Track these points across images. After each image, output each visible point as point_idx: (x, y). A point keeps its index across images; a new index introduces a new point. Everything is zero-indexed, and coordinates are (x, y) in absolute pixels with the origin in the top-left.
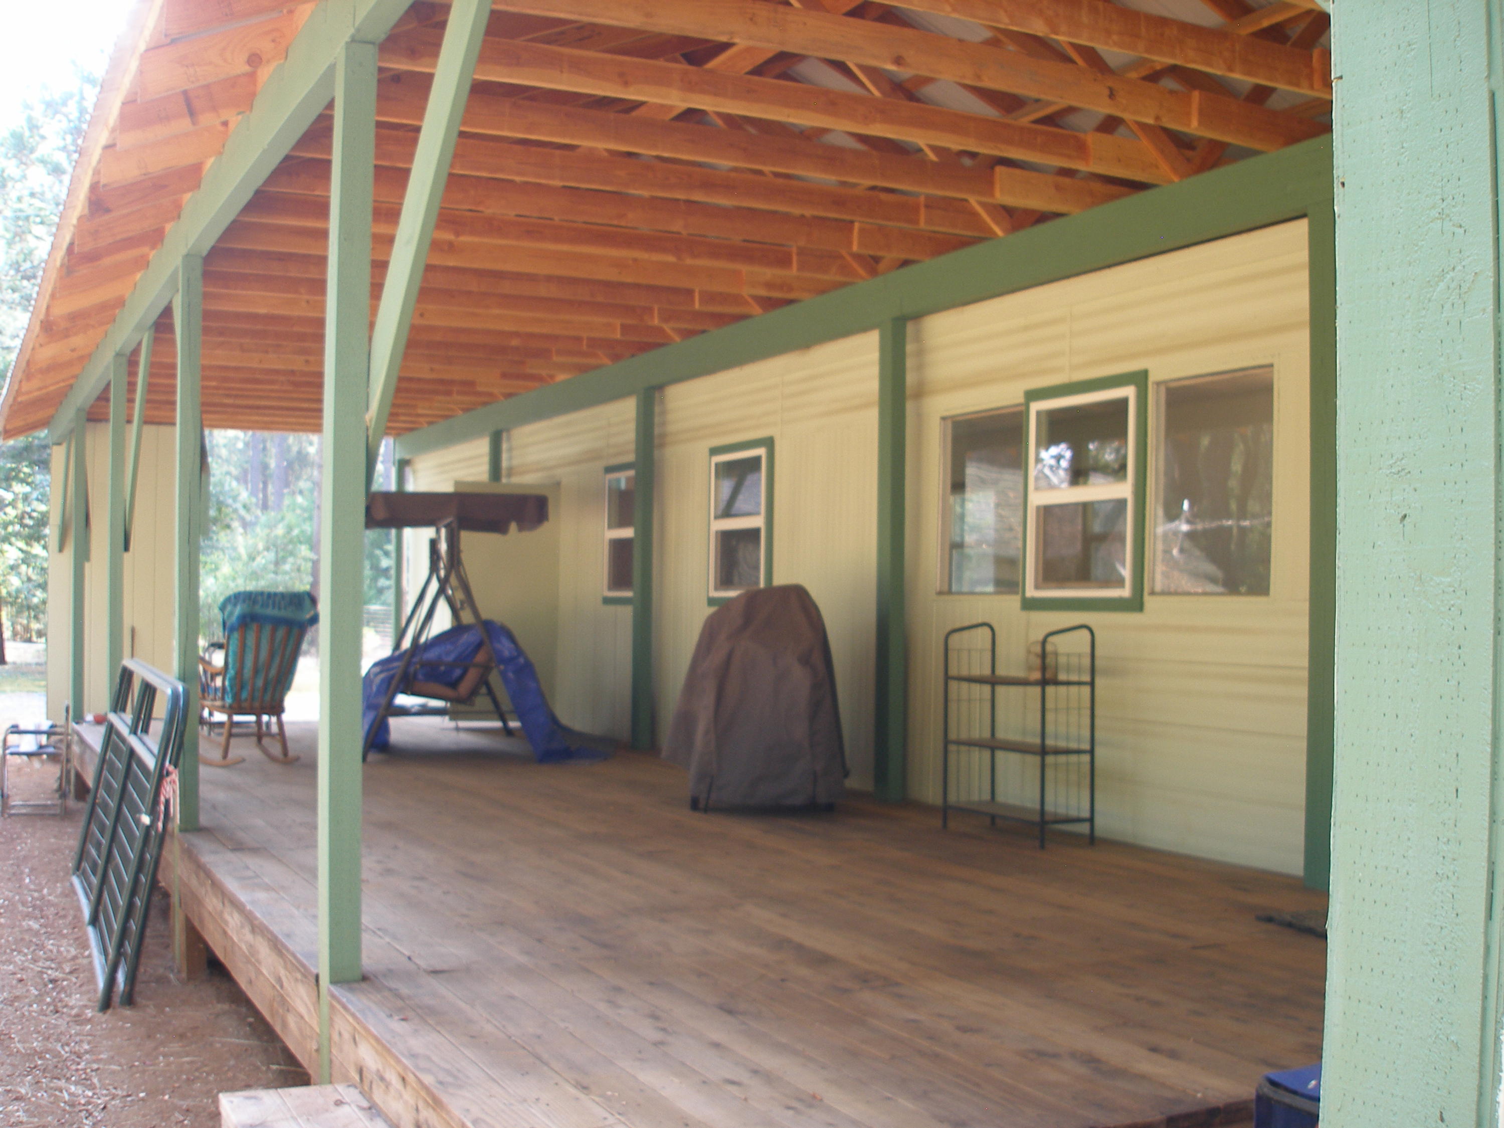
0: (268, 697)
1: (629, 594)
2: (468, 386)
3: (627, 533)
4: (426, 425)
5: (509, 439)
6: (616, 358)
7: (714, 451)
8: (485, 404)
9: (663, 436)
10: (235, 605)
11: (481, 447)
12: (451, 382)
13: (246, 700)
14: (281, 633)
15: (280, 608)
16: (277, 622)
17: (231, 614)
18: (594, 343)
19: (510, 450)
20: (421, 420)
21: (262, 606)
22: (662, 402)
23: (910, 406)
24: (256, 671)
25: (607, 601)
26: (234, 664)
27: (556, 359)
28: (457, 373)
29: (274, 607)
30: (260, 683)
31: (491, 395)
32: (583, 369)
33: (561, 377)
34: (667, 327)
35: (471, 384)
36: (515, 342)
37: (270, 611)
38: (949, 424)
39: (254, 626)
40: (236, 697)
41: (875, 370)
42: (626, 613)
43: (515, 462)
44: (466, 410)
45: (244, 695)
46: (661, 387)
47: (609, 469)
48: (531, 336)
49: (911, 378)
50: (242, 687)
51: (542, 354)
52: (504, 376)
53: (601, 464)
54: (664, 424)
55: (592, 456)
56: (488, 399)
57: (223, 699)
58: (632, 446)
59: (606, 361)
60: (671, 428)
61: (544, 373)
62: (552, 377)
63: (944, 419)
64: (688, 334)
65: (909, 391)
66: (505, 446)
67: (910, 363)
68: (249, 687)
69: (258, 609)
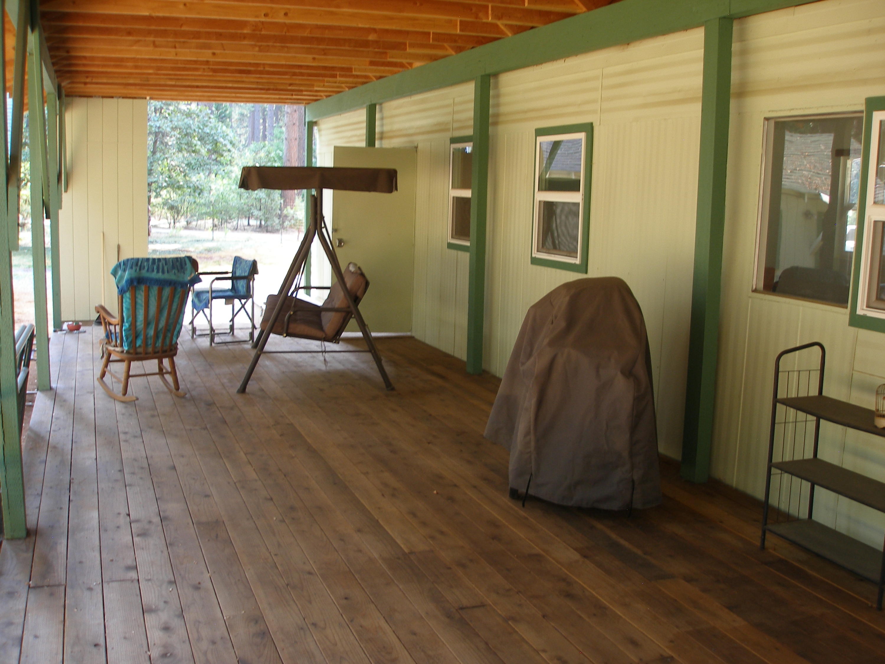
0: (159, 344)
1: (468, 244)
2: (347, 71)
3: (467, 193)
4: (325, 97)
5: (381, 111)
6: (459, 50)
7: (540, 132)
8: (364, 83)
9: (497, 115)
10: (125, 270)
11: (361, 115)
12: (333, 68)
13: (140, 346)
14: (167, 291)
15: (163, 272)
16: (162, 284)
17: (122, 277)
18: (438, 37)
19: (382, 119)
20: (322, 94)
21: (148, 270)
22: (496, 87)
23: (733, 104)
24: (147, 323)
25: (451, 246)
26: (128, 319)
27: (409, 50)
28: (333, 61)
29: (158, 272)
30: (151, 332)
31: (366, 77)
32: (434, 58)
33: (417, 64)
34: (499, 23)
35: (350, 69)
36: (372, 37)
37: (154, 275)
38: (772, 123)
39: (143, 287)
40: (132, 344)
41: (700, 66)
42: (465, 258)
43: (386, 129)
44: (350, 88)
45: (139, 343)
46: (496, 75)
47: (454, 140)
48: (387, 31)
49: (735, 76)
50: (136, 337)
51: (401, 46)
52: (372, 63)
53: (449, 135)
54: (498, 105)
55: (440, 128)
56: (365, 80)
57: (122, 346)
58: (471, 123)
59: (451, 52)
60: (503, 109)
61: (404, 61)
62: (411, 64)
63: (767, 119)
64: (518, 30)
65: (733, 89)
66: (378, 116)
67: (735, 61)
68: (142, 337)
69: (145, 273)
